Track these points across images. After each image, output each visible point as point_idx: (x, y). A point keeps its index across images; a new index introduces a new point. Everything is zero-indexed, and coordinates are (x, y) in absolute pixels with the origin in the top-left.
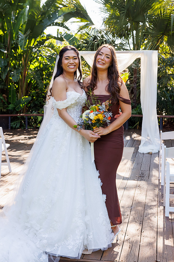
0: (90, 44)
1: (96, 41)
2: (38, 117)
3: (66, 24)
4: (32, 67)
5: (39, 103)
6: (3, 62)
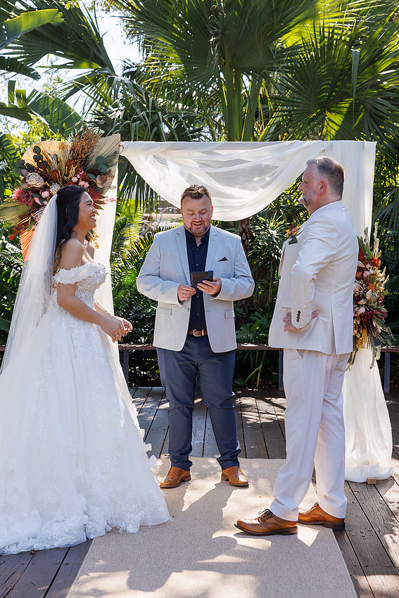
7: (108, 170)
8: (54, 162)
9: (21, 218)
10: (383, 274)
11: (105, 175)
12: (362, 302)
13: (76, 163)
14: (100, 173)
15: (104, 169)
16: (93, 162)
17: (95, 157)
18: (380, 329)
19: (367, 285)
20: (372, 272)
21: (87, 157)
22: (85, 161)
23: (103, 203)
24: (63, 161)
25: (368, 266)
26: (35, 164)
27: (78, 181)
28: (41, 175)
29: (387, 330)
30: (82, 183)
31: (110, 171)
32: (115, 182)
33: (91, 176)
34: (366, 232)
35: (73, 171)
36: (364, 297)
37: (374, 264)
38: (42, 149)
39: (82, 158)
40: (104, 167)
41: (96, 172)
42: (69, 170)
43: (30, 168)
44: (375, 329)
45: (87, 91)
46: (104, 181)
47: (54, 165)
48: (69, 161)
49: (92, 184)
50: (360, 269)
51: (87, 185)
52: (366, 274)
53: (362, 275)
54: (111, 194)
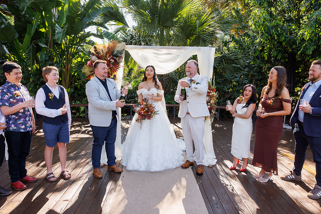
0: (128, 42)
1: (134, 40)
2: (80, 107)
3: (106, 25)
4: (75, 61)
5: (82, 93)
6: (44, 56)
7: (121, 55)
8: (101, 52)
9: (91, 72)
10: (216, 94)
11: (120, 57)
12: (209, 104)
13: (109, 53)
14: (118, 57)
15: (119, 55)
16: (115, 52)
17: (116, 51)
18: (214, 112)
19: (211, 98)
20: (213, 93)
21: (113, 51)
22: (113, 52)
23: (119, 67)
24: (105, 52)
25: (211, 91)
26: (95, 53)
27: (110, 60)
28: (97, 57)
29: (216, 113)
30: (111, 60)
31: (122, 56)
32: (123, 60)
33: (115, 58)
34: (211, 79)
35: (108, 55)
36: (210, 102)
37: (213, 91)
38: (97, 47)
39: (111, 51)
40: (119, 54)
41: (117, 56)
42: (107, 55)
43: (93, 54)
44: (212, 112)
45: (121, 32)
46: (119, 59)
47: (102, 54)
48: (107, 52)
49: (115, 60)
50: (208, 92)
51: (113, 61)
52: (211, 94)
53: (209, 94)
54: (122, 64)
